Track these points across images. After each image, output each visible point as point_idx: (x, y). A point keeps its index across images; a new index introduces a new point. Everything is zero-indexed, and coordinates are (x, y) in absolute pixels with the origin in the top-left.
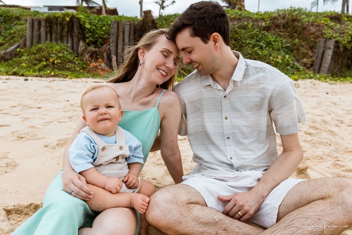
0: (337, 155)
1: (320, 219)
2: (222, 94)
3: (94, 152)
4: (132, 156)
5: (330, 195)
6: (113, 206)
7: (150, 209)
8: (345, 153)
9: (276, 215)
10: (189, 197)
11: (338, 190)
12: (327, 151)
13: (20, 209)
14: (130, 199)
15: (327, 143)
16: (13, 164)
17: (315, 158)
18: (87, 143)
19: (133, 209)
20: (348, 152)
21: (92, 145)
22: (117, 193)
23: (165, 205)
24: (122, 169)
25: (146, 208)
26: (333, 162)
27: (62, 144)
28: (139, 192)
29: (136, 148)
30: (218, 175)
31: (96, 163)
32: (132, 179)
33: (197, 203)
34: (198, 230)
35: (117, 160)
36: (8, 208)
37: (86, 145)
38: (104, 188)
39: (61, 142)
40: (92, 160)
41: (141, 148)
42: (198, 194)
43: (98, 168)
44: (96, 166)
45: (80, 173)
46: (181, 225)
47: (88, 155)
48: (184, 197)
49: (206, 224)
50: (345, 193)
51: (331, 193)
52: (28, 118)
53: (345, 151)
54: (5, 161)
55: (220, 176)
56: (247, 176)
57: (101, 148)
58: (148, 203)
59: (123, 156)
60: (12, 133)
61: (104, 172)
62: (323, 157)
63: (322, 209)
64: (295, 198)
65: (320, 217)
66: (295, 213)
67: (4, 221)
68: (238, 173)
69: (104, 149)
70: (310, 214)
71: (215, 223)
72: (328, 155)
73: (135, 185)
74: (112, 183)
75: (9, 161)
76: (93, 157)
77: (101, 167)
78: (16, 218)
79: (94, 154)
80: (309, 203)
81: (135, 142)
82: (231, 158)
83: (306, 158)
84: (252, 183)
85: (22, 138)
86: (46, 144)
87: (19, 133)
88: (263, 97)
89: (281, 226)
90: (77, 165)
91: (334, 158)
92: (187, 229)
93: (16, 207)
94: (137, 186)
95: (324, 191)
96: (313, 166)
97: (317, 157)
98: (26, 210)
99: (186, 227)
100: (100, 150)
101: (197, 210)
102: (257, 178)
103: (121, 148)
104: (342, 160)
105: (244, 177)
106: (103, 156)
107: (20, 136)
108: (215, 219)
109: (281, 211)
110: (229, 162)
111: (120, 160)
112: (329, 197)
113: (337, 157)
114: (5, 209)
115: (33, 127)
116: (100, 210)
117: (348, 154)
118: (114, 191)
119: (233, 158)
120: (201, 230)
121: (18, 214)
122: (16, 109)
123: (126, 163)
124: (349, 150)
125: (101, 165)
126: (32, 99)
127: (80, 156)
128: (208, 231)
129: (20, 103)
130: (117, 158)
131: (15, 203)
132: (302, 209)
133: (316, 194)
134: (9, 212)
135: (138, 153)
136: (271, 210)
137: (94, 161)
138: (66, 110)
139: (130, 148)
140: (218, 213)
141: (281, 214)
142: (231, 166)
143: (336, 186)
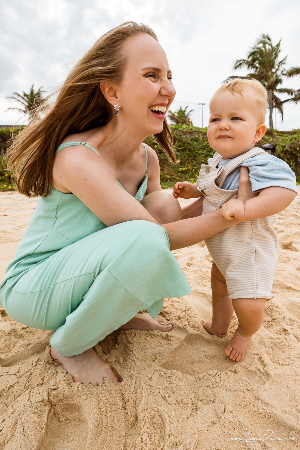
15: (297, 223)
83: (287, 235)
96: (296, 241)
97: (296, 233)
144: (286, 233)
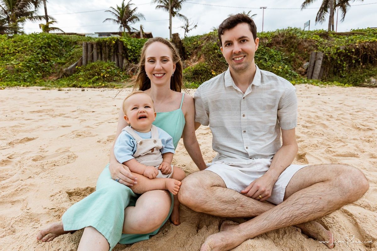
0: (329, 143)
1: (321, 198)
2: (241, 96)
3: (133, 146)
4: (165, 147)
5: (329, 179)
6: (151, 189)
7: (181, 192)
8: (335, 141)
9: (283, 194)
10: (212, 181)
11: (335, 175)
12: (321, 140)
13: (79, 191)
14: (164, 183)
15: (321, 134)
16: (74, 156)
17: (312, 146)
18: (128, 139)
19: (167, 191)
20: (338, 140)
21: (131, 140)
22: (153, 178)
23: (193, 188)
24: (157, 159)
25: (178, 190)
26: (326, 149)
27: (111, 139)
28: (172, 177)
29: (168, 141)
30: (235, 163)
31: (136, 155)
32: (166, 166)
33: (219, 186)
34: (220, 207)
35: (152, 152)
36: (70, 191)
37: (126, 141)
38: (143, 175)
39: (110, 138)
40: (132, 153)
41: (172, 141)
42: (219, 178)
43: (138, 159)
44: (136, 158)
45: (123, 163)
46: (206, 204)
47: (129, 149)
48: (208, 181)
49: (226, 202)
50: (341, 177)
51: (329, 177)
52: (85, 120)
53: (335, 140)
54: (67, 154)
55: (237, 163)
56: (258, 163)
57: (139, 142)
58: (180, 186)
59: (157, 148)
60: (73, 132)
61: (143, 162)
62: (318, 145)
63: (323, 190)
64: (299, 181)
65: (321, 197)
66: (300, 192)
67: (66, 201)
68: (251, 161)
69: (141, 143)
70: (312, 194)
71: (234, 202)
72: (322, 144)
73: (168, 172)
74: (150, 171)
75: (70, 154)
76: (133, 150)
77: (140, 158)
78: (76, 199)
79: (134, 148)
80: (311, 185)
81: (167, 137)
82: (247, 148)
83: (304, 146)
84: (262, 169)
85: (80, 135)
86: (98, 140)
87: (78, 132)
88: (275, 98)
89: (288, 203)
90: (120, 157)
91: (326, 145)
92: (212, 207)
93: (76, 190)
94: (170, 172)
95: (323, 175)
96: (310, 153)
97: (313, 145)
98: (84, 192)
99: (211, 206)
100: (139, 145)
101: (219, 191)
102: (266, 164)
103: (155, 141)
104: (334, 147)
105: (256, 164)
106: (141, 149)
107: (79, 134)
108: (233, 199)
109: (287, 191)
110: (245, 152)
111: (155, 152)
112: (328, 180)
113: (328, 145)
114: (67, 192)
115: (88, 127)
116: (142, 192)
117: (337, 142)
118: (151, 177)
119: (249, 148)
120: (223, 207)
121: (77, 195)
122: (75, 113)
123: (161, 153)
124: (339, 139)
125: (140, 156)
126: (87, 105)
127: (122, 150)
128: (228, 208)
129: (78, 108)
130: (152, 150)
131: (75, 187)
132: (306, 189)
133: (317, 178)
134: (70, 194)
135: (170, 145)
136: (279, 190)
137: (134, 153)
138: (114, 113)
139: (163, 141)
140: (237, 193)
141: (287, 193)
142: (246, 155)
143: (334, 171)
144: (304, 143)
